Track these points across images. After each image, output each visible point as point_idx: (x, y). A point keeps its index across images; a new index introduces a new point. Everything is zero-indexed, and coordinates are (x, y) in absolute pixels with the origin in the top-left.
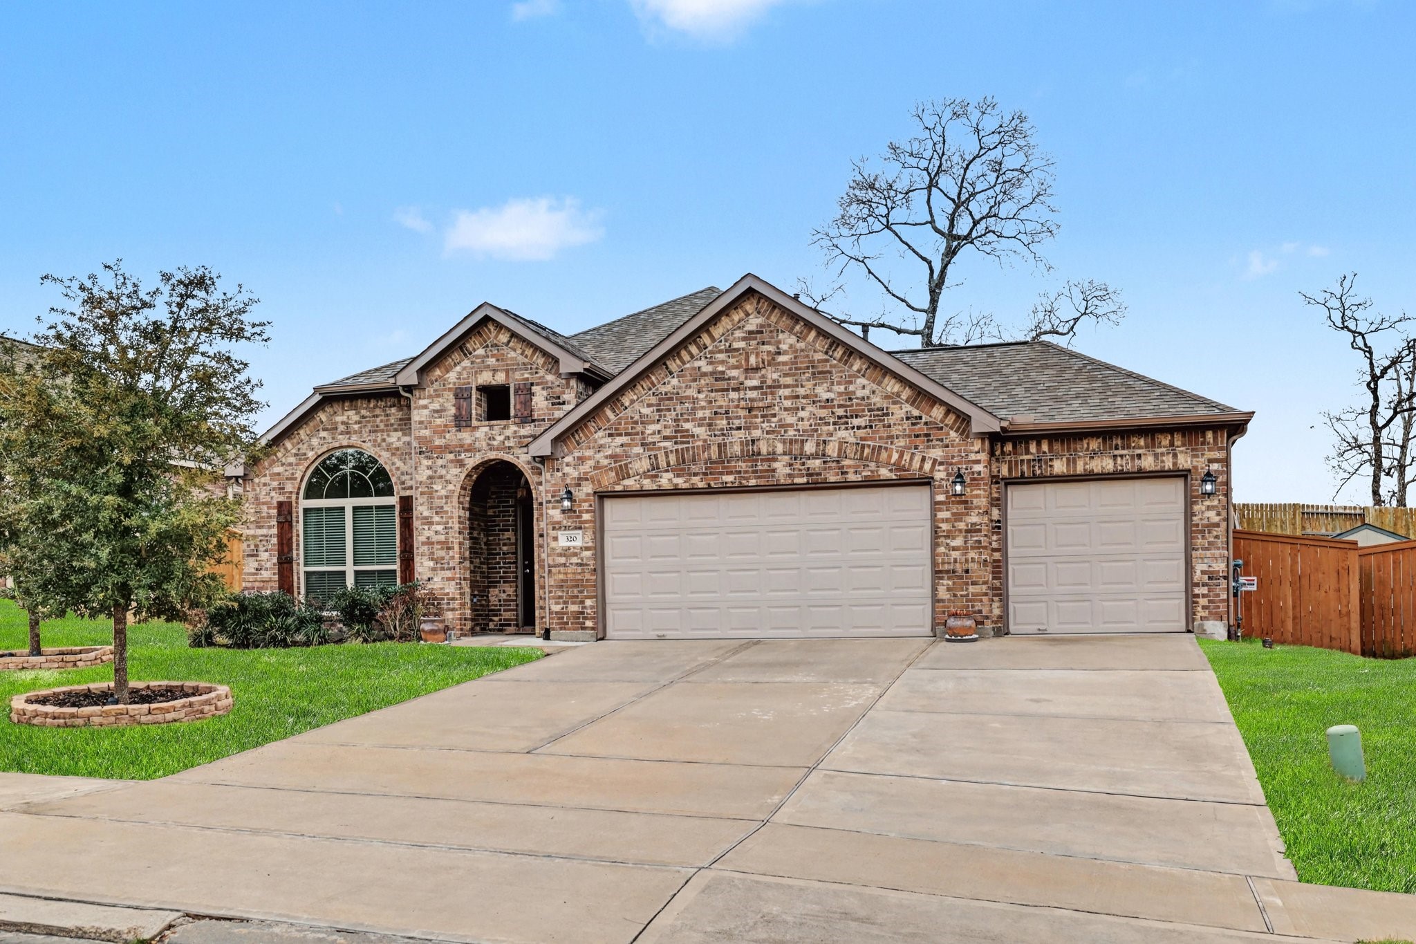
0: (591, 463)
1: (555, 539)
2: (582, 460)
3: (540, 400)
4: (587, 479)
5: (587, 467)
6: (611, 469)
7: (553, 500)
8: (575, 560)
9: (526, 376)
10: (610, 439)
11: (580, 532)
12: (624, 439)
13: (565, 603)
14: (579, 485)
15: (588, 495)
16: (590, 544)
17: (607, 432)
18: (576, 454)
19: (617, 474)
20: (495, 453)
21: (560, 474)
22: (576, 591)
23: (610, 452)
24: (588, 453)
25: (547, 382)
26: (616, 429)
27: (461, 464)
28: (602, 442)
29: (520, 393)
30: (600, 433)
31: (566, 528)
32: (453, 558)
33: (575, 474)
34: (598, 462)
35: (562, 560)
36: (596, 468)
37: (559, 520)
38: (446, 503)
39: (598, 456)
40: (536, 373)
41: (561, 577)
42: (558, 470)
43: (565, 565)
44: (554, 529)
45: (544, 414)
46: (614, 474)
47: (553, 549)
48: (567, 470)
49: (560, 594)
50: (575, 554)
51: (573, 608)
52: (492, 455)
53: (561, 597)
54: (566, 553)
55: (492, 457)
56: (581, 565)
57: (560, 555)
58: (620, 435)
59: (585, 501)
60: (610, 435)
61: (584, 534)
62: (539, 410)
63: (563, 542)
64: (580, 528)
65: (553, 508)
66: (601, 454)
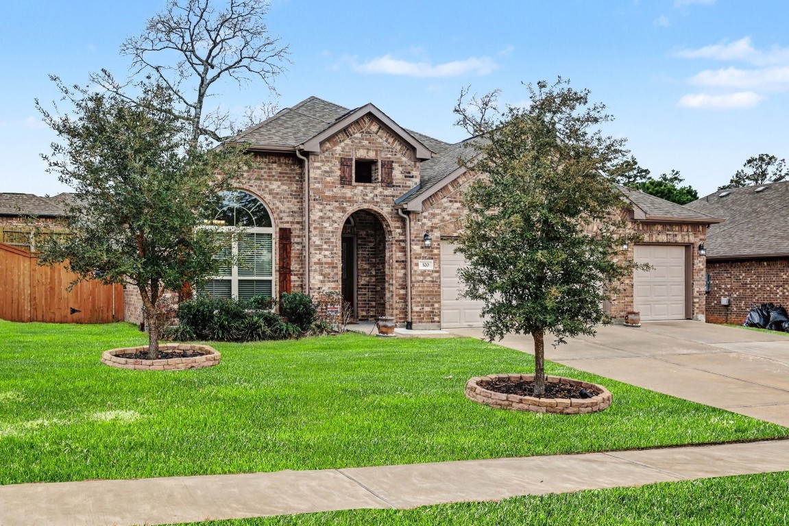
0: (439, 217)
1: (417, 265)
2: (434, 215)
3: (397, 173)
4: (436, 228)
5: (436, 220)
6: (451, 222)
7: (415, 239)
8: (429, 278)
9: (389, 156)
10: (450, 204)
11: (432, 261)
12: (458, 205)
13: (422, 306)
14: (432, 231)
15: (437, 237)
16: (438, 269)
17: (449, 199)
18: (431, 211)
19: (455, 226)
20: (367, 205)
21: (420, 223)
22: (429, 298)
23: (450, 212)
24: (438, 211)
25: (402, 162)
26: (454, 198)
27: (344, 210)
28: (445, 205)
29: (386, 166)
30: (445, 200)
31: (425, 258)
32: (337, 274)
33: (430, 224)
34: (443, 217)
35: (421, 278)
36: (442, 221)
37: (420, 252)
38: (333, 236)
39: (443, 214)
40: (395, 155)
41: (420, 289)
42: (419, 221)
43: (422, 281)
44: (416, 258)
45: (400, 183)
46: (453, 226)
47: (415, 271)
48: (425, 221)
49: (419, 300)
50: (429, 275)
51: (427, 309)
52: (365, 206)
53: (419, 302)
54: (423, 273)
55: (366, 207)
56: (432, 282)
57: (419, 275)
58: (456, 202)
59: (435, 241)
60: (451, 201)
61: (434, 263)
62: (397, 179)
63: (421, 267)
64: (432, 259)
65: (416, 244)
66: (446, 213)
